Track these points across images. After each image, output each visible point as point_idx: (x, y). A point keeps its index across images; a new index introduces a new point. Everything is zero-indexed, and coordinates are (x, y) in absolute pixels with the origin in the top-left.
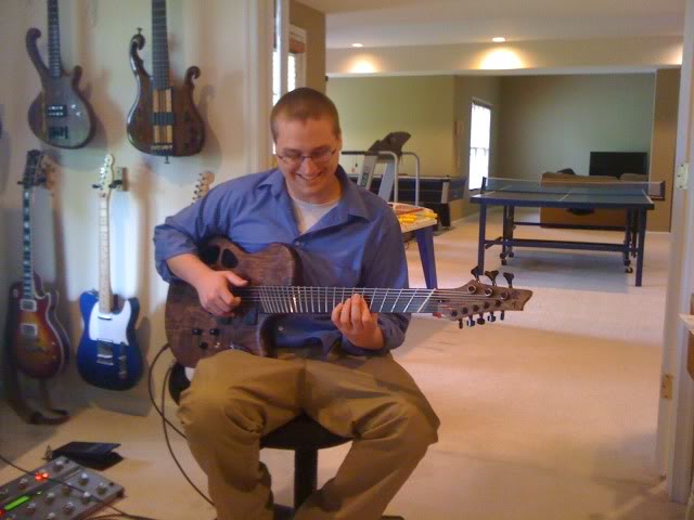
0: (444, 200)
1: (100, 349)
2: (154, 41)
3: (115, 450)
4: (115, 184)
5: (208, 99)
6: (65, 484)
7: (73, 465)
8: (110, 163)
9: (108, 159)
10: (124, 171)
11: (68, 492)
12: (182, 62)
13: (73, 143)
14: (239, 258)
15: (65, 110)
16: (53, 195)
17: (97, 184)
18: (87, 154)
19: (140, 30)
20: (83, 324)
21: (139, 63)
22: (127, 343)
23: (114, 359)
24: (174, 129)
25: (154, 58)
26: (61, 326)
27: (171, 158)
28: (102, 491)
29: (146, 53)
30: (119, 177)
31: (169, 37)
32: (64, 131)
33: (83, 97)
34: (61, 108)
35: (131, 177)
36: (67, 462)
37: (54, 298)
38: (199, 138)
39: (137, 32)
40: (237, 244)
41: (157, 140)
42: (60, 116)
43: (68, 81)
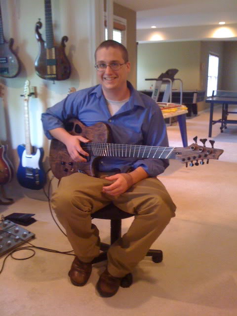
0: (194, 102)
1: (27, 171)
2: (46, 24)
3: (32, 217)
4: (31, 94)
5: (73, 52)
6: (8, 233)
7: (12, 223)
8: (28, 84)
9: (27, 82)
10: (35, 88)
11: (9, 236)
12: (60, 34)
13: (11, 75)
14: (82, 129)
15: (7, 60)
16: (4, 100)
17: (22, 94)
18: (17, 80)
19: (40, 19)
20: (19, 160)
21: (40, 35)
22: (39, 168)
23: (34, 176)
24: (57, 68)
25: (46, 33)
26: (9, 160)
27: (56, 82)
28: (25, 236)
29: (43, 31)
30: (32, 91)
31: (53, 23)
32: (6, 70)
33: (15, 53)
34: (5, 59)
35: (39, 91)
36: (9, 222)
37: (6, 148)
38: (68, 71)
39: (38, 21)
40: (82, 122)
41: (49, 73)
42: (5, 63)
43: (7, 46)
